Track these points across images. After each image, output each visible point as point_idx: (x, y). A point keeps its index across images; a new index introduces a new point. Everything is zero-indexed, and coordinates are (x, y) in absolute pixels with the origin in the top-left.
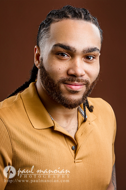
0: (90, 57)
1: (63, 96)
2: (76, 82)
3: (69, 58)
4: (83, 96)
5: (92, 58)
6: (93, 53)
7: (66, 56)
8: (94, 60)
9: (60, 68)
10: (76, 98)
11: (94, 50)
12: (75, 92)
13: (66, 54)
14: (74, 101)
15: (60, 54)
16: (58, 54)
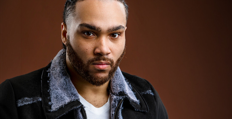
0: (115, 35)
1: (91, 74)
2: (102, 61)
3: (95, 36)
4: (109, 73)
5: (117, 35)
6: (118, 31)
7: (91, 35)
8: (120, 37)
9: (87, 48)
10: (102, 76)
11: (118, 28)
12: (102, 71)
13: (92, 33)
14: (101, 78)
15: (86, 33)
16: (84, 33)
